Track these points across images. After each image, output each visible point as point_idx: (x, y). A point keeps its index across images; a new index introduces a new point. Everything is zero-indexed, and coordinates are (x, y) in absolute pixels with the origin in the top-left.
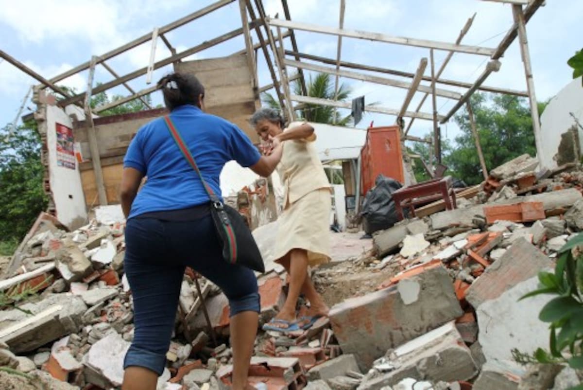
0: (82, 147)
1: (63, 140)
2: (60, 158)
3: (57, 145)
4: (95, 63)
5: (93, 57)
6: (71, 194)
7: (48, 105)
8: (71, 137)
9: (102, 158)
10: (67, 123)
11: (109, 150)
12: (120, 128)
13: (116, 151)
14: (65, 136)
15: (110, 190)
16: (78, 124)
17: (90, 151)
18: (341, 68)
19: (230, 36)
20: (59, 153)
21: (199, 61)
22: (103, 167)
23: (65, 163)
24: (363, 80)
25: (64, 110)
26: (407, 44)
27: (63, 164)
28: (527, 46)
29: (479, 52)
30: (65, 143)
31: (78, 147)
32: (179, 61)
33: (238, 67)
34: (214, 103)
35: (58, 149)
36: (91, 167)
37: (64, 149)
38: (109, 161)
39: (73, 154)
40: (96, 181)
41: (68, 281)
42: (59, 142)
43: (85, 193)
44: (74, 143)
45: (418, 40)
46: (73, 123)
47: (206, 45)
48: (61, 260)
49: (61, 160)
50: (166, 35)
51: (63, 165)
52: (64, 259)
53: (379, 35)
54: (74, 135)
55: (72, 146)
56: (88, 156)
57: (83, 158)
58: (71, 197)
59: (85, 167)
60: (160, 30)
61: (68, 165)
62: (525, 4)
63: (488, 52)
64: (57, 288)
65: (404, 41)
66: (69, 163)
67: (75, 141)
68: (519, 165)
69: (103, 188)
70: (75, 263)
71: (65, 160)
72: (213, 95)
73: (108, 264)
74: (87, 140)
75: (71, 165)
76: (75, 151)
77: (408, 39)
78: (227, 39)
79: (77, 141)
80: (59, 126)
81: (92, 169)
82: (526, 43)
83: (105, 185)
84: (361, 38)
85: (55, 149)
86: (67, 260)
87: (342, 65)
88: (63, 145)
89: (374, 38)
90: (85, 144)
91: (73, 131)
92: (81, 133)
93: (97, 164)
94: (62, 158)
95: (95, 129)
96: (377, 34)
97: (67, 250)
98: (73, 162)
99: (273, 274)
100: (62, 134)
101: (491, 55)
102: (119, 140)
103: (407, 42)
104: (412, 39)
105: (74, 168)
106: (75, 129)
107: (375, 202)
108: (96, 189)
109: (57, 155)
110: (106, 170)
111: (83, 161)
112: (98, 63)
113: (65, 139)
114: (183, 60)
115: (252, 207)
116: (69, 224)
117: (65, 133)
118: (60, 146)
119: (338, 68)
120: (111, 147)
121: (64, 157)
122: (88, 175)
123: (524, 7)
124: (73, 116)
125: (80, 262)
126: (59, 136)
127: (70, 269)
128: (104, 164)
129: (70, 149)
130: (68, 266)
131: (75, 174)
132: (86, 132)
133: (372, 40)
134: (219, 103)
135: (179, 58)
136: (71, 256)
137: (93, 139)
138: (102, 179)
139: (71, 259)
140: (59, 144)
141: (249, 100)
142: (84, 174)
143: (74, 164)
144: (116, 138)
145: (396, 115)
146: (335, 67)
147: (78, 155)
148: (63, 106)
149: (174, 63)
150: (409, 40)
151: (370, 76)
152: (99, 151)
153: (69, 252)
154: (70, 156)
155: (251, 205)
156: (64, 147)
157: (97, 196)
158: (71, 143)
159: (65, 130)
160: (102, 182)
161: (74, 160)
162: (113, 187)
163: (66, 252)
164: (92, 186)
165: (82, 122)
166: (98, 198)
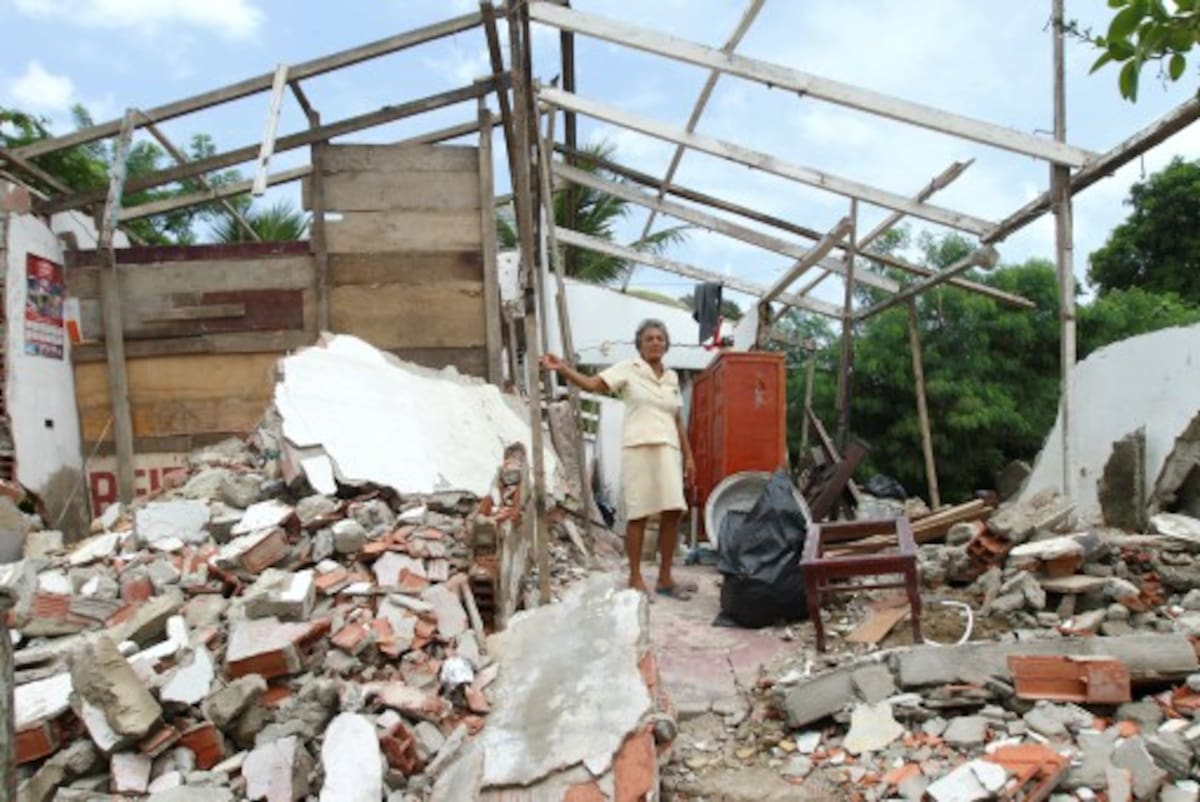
0: (83, 309)
1: (41, 291)
2: (30, 335)
3: (28, 305)
4: (133, 124)
5: (129, 111)
6: (49, 417)
7: (13, 214)
8: (58, 285)
9: (128, 338)
10: (52, 251)
11: (147, 322)
12: (177, 276)
13: (163, 326)
14: (45, 283)
15: (141, 413)
16: (77, 256)
17: (102, 322)
18: (668, 197)
19: (445, 100)
20: (30, 324)
21: (370, 147)
22: (128, 359)
23: (42, 347)
24: (710, 229)
25: (49, 224)
26: (821, 185)
27: (38, 348)
28: (1072, 255)
29: (959, 224)
30: (45, 299)
31: (72, 309)
32: (325, 141)
33: (454, 171)
34: (395, 244)
35: (29, 316)
36: (100, 356)
37: (43, 313)
38: (145, 348)
39: (59, 323)
40: (110, 389)
41: (107, 753)
42: (33, 298)
43: (82, 413)
44: (63, 297)
45: (842, 181)
46: (66, 254)
47: (389, 114)
48: (87, 695)
49: (33, 341)
50: (303, 85)
51: (37, 351)
52: (94, 695)
53: (767, 158)
54: (66, 282)
55: (61, 306)
56: (96, 330)
57: (85, 334)
58: (49, 424)
59: (88, 356)
60: (291, 70)
61: (48, 349)
62: (1076, 167)
63: (978, 229)
64: (75, 764)
65: (816, 179)
66: (49, 344)
67: (67, 292)
68: (1039, 511)
69: (126, 406)
70: (125, 711)
71: (42, 338)
72: (393, 226)
73: (197, 705)
74: (97, 294)
75: (54, 349)
76: (66, 317)
77: (823, 176)
78: (439, 106)
79: (73, 295)
80: (33, 261)
81: (104, 361)
82: (1070, 249)
83: (130, 399)
84: (729, 158)
85: (22, 315)
86: (104, 699)
87: (674, 192)
88: (41, 304)
89: (755, 163)
90: (91, 304)
91: (65, 271)
92: (84, 279)
93: (116, 351)
94: (36, 336)
95: (119, 271)
96: (761, 155)
97: (103, 672)
98: (59, 342)
99: (580, 775)
100: (40, 278)
101: (980, 235)
102: (171, 303)
103: (822, 181)
104: (831, 177)
105: (60, 357)
106: (69, 266)
107: (751, 552)
108: (110, 407)
109: (27, 329)
110: (137, 367)
111: (82, 341)
112: (138, 127)
113: (45, 289)
114: (334, 141)
115: (502, 553)
116: (43, 487)
117: (46, 277)
118: (34, 307)
119: (661, 197)
120: (152, 318)
121: (39, 332)
122: (93, 375)
123: (1073, 172)
124: (68, 237)
125: (137, 708)
126: (32, 284)
127: (113, 724)
128: (132, 353)
129: (54, 312)
130: (107, 716)
131: (62, 369)
132: (96, 276)
133: (751, 166)
134: (405, 247)
135: (325, 135)
136: (114, 690)
137: (112, 297)
138: (125, 387)
139: (114, 698)
140: (30, 303)
141: (471, 249)
142: (81, 370)
143: (60, 347)
144: (165, 297)
145: (760, 296)
146: (654, 192)
147: (72, 326)
148: (47, 212)
149: (315, 145)
150: (826, 180)
151: (725, 223)
152: (124, 322)
153: (109, 679)
154: (53, 329)
155: (502, 547)
156: (42, 310)
157: (109, 422)
158: (58, 299)
159: (45, 269)
160: (124, 393)
161: (62, 336)
162: (151, 405)
163: (102, 678)
164: (101, 398)
165: (89, 253)
166: (113, 426)
